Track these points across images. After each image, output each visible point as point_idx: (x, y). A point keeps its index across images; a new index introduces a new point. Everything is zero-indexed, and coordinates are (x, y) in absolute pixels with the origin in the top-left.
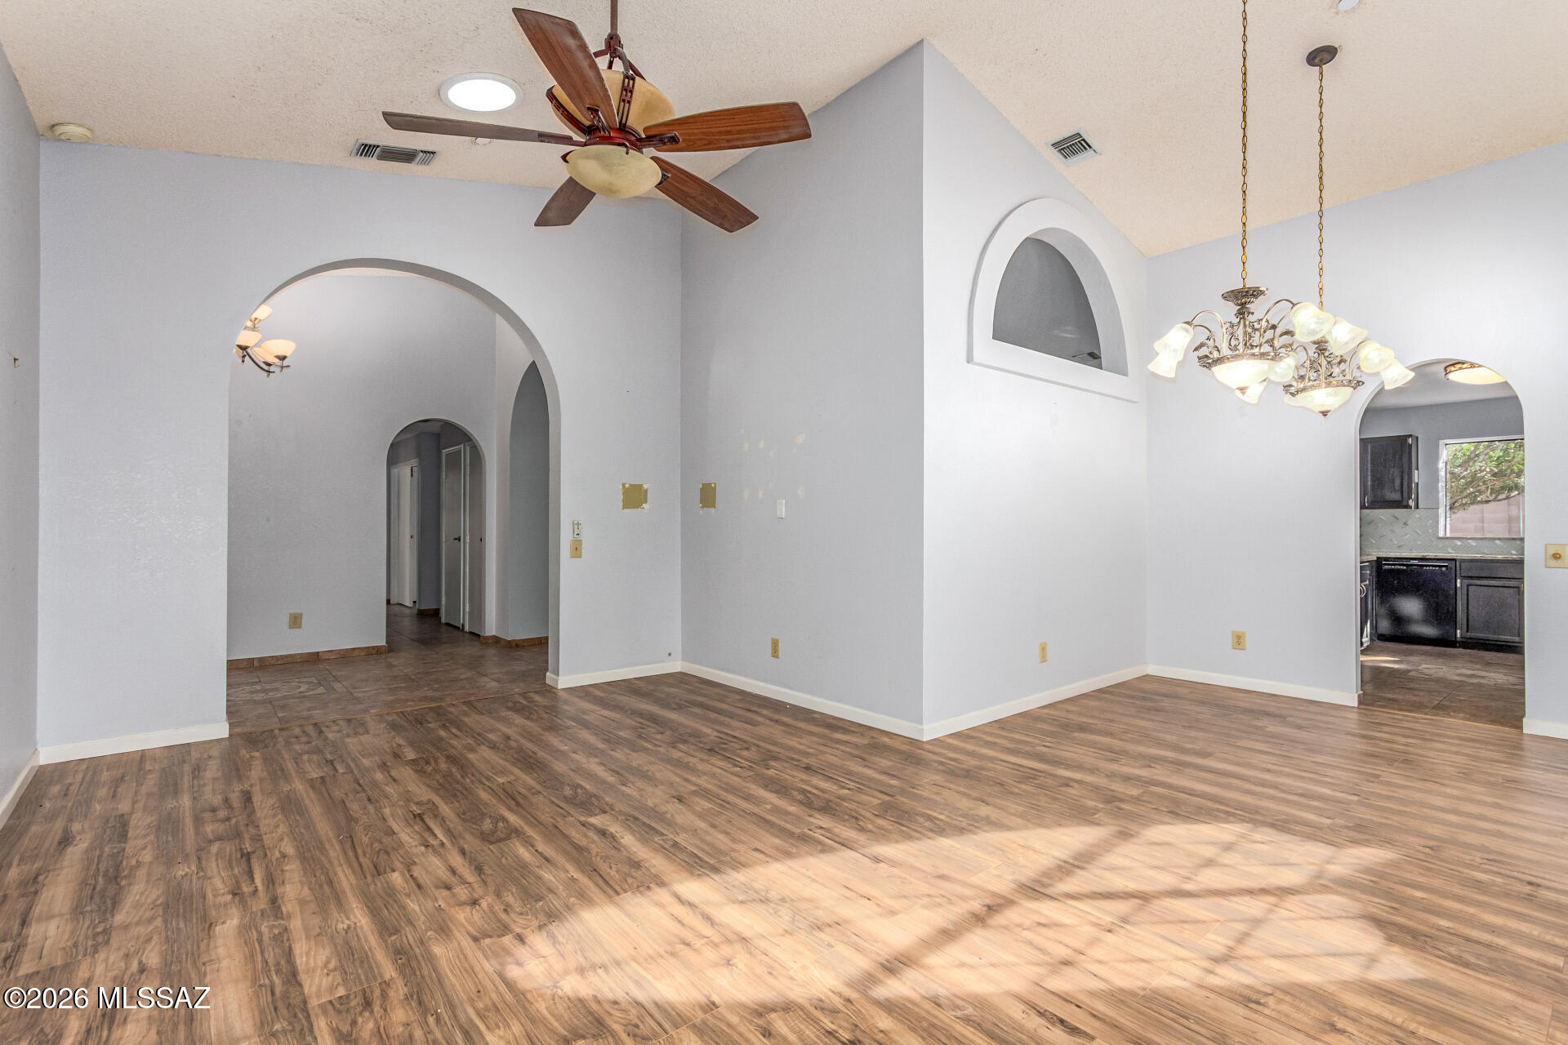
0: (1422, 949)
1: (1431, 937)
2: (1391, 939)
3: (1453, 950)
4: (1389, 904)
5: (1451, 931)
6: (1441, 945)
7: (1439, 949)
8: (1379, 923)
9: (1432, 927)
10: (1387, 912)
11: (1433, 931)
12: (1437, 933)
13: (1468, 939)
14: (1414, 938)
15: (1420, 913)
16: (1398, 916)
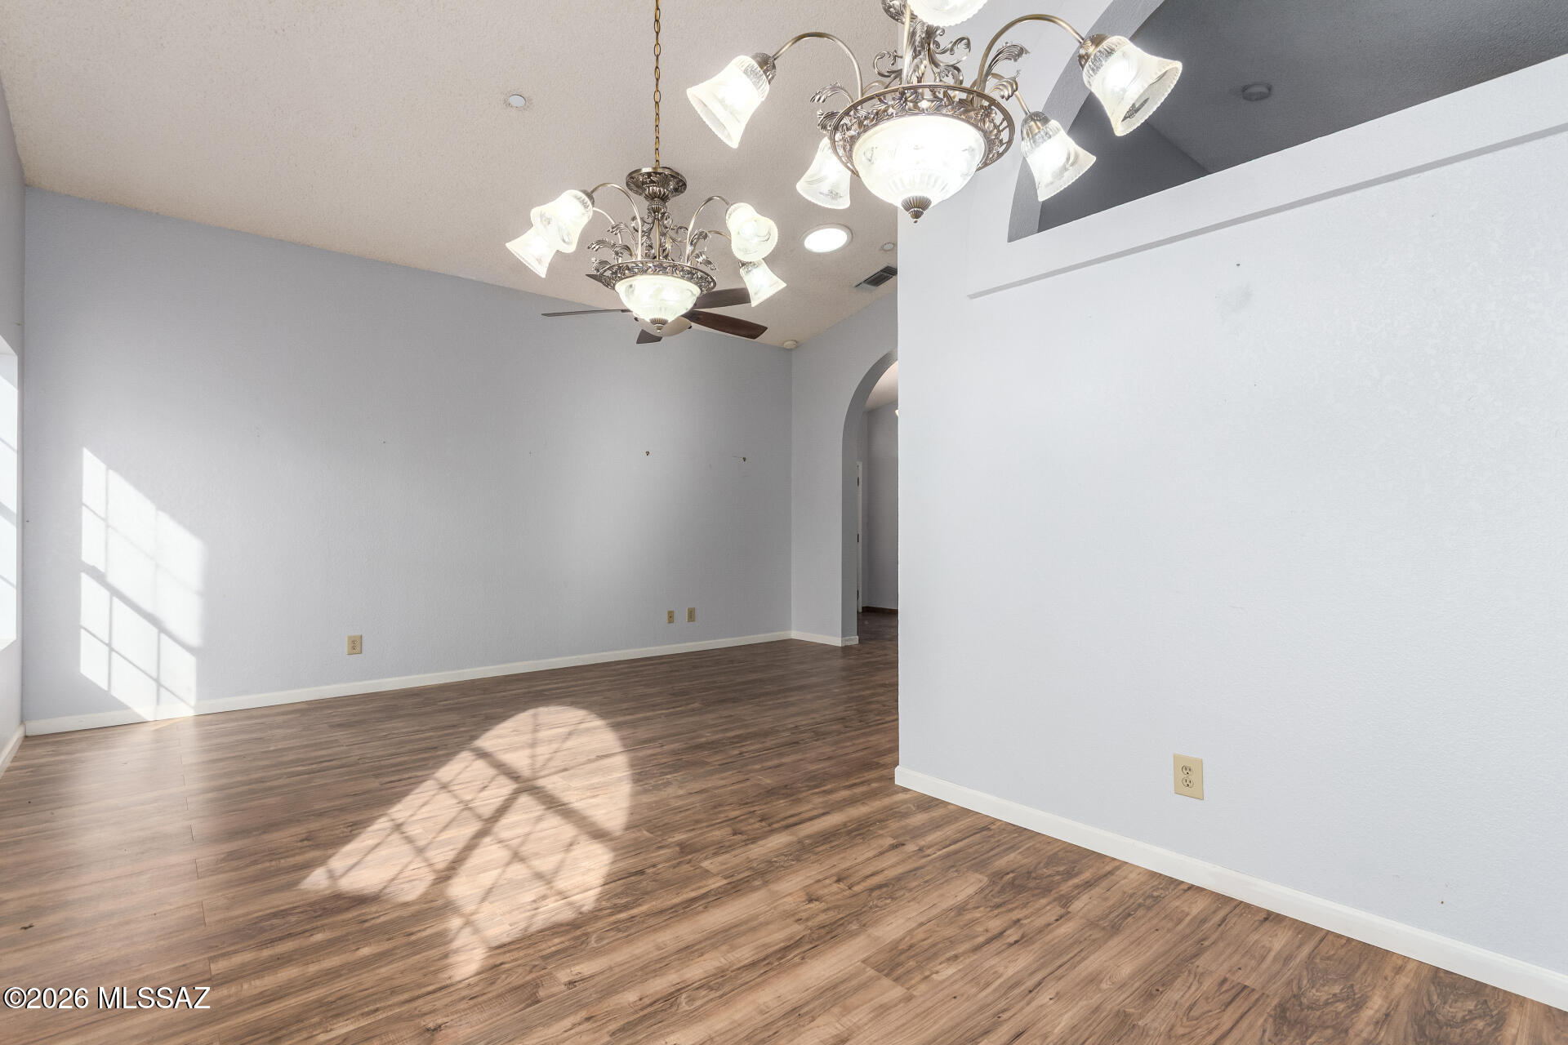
0: (312, 904)
1: (316, 917)
2: (338, 896)
3: (293, 919)
4: (373, 922)
5: (307, 934)
6: (303, 916)
7: (302, 912)
8: (360, 900)
9: (323, 926)
10: (364, 914)
11: (319, 923)
12: (314, 925)
13: (290, 935)
14: (325, 909)
15: (344, 933)
16: (354, 918)
